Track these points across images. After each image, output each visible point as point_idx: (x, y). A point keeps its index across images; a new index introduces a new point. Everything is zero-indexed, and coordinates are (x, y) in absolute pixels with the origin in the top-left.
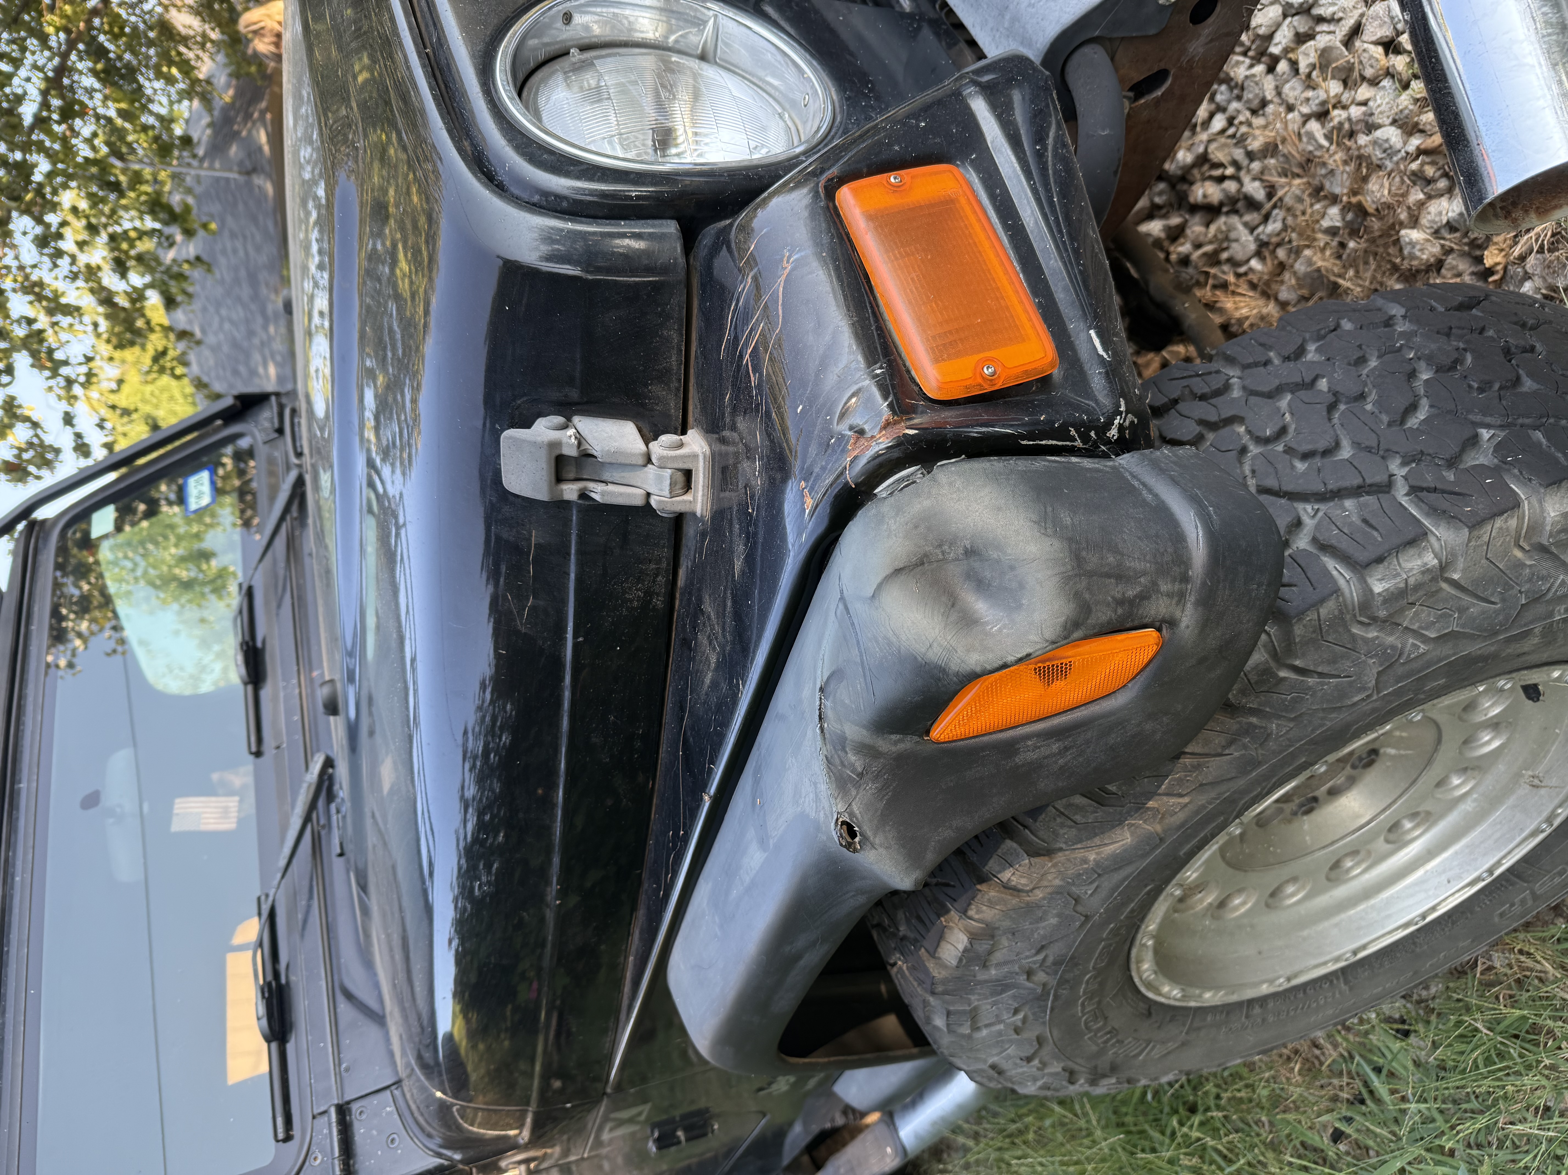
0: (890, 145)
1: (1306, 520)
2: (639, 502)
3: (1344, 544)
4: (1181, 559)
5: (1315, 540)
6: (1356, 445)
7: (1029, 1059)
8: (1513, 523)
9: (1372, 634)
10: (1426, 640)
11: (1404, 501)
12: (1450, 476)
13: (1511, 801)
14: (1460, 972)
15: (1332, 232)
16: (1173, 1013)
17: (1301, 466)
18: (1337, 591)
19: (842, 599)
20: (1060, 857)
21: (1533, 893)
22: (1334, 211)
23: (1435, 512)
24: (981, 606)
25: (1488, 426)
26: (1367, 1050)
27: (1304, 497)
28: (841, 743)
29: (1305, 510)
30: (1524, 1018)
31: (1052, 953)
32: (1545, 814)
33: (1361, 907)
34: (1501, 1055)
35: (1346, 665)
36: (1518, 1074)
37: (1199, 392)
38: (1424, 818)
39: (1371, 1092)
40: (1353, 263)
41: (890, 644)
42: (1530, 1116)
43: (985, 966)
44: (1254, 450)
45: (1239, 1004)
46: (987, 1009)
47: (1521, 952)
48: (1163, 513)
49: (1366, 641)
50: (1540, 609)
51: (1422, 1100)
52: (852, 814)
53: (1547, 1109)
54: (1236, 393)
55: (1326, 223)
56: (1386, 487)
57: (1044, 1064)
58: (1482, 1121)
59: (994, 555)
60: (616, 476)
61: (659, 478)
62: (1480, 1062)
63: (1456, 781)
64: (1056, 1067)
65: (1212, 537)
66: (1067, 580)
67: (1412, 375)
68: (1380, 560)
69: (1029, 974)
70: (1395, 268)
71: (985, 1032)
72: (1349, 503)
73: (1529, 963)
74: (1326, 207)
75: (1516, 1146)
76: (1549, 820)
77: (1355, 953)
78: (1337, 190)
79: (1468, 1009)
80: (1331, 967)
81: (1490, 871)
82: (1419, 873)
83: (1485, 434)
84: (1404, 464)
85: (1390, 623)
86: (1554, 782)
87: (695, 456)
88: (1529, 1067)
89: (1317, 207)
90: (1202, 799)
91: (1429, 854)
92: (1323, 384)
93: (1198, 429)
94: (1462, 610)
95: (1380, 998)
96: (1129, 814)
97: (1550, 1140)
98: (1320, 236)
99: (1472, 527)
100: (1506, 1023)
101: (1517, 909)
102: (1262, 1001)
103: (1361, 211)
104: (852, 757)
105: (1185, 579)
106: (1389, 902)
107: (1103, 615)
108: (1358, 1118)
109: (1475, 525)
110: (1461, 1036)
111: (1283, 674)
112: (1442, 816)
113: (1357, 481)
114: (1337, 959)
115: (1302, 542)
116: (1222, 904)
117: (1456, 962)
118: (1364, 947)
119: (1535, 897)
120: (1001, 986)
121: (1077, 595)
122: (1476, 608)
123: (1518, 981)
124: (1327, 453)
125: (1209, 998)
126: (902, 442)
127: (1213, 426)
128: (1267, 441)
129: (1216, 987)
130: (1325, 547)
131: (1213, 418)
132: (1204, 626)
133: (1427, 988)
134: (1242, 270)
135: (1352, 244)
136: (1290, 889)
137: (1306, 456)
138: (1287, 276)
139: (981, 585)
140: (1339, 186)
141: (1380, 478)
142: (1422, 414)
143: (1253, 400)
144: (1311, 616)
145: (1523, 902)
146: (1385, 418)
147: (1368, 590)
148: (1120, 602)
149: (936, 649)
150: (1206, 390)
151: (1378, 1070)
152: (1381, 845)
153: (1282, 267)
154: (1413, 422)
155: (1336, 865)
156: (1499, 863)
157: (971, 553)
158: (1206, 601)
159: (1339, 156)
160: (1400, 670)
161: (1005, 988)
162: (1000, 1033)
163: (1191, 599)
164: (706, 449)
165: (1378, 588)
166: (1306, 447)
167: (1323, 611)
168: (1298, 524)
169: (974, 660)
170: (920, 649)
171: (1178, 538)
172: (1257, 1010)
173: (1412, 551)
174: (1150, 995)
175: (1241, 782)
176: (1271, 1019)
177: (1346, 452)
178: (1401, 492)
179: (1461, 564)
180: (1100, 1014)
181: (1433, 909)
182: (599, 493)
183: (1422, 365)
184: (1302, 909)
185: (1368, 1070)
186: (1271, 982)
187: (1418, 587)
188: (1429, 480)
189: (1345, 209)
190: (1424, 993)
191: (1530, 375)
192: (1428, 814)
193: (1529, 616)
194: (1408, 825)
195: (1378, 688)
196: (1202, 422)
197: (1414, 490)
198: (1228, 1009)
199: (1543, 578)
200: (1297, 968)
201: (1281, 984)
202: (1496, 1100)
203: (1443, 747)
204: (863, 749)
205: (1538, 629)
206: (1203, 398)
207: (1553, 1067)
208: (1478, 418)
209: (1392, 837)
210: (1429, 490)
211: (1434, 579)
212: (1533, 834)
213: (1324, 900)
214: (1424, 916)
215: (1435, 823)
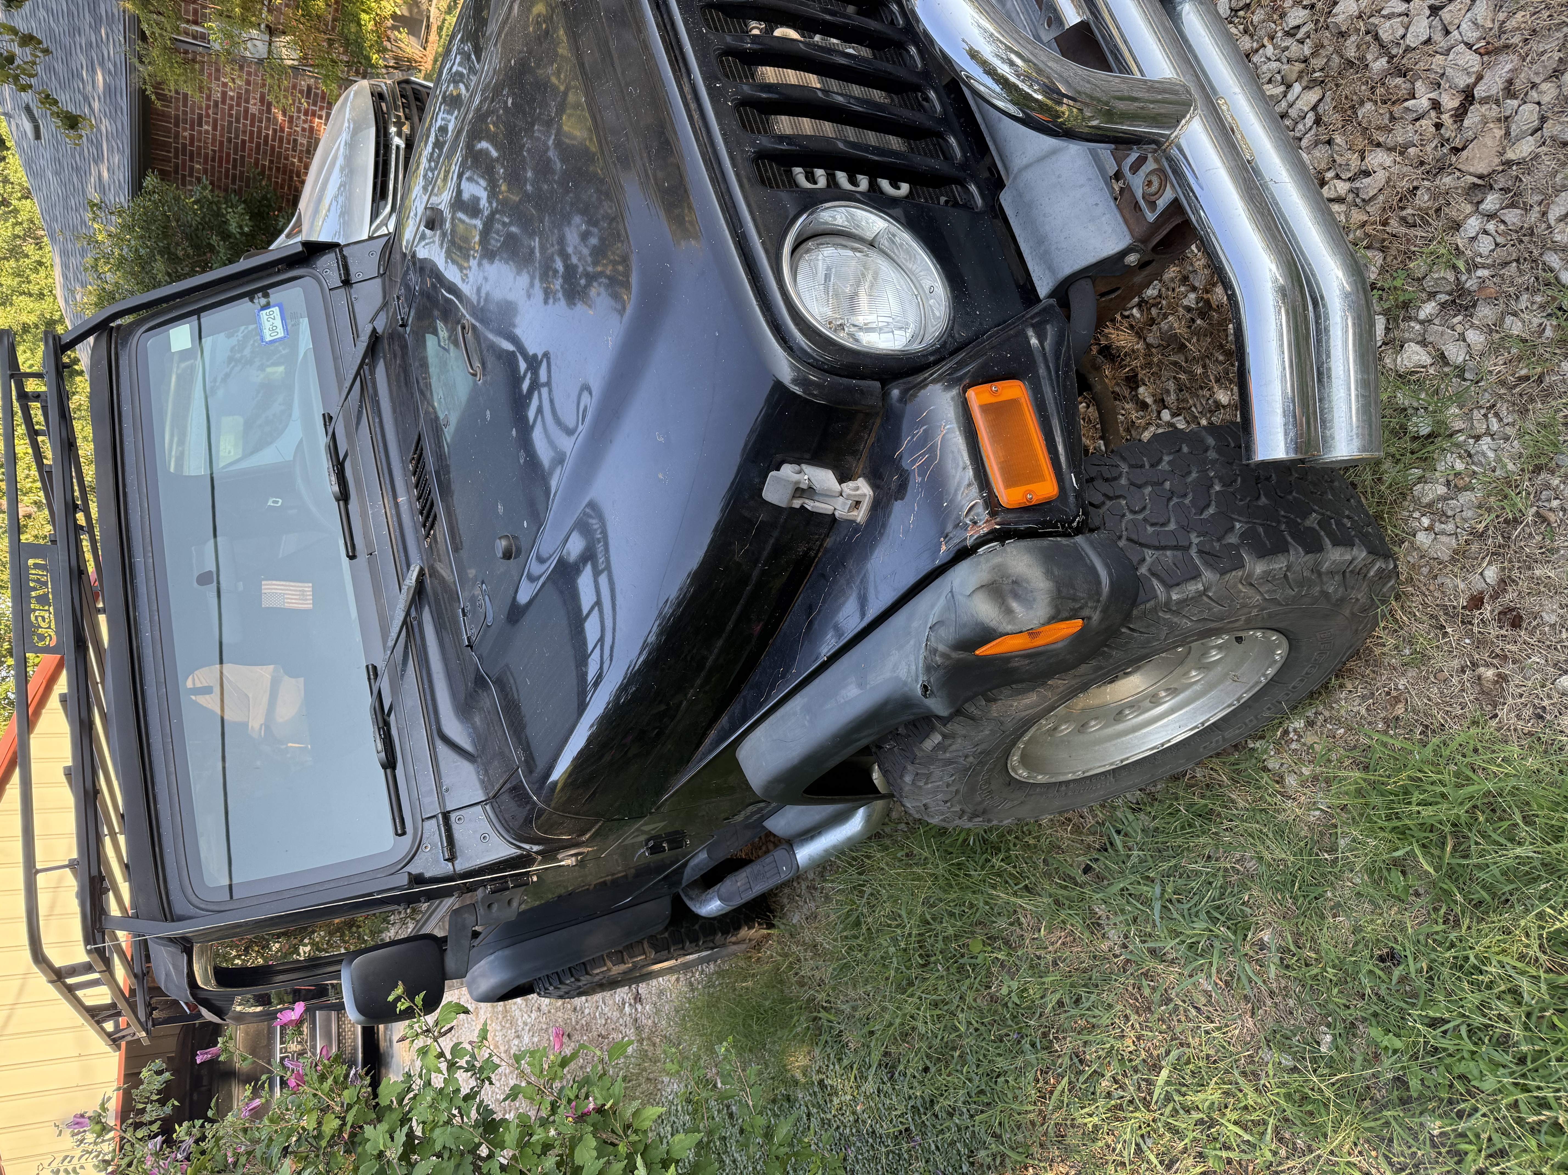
0: (993, 367)
1: (1148, 558)
2: (830, 513)
3: (1164, 575)
4: (1099, 593)
5: (1149, 570)
6: (1177, 523)
7: (946, 802)
8: (1240, 573)
9: (1167, 617)
10: (1192, 621)
11: (1194, 555)
12: (1217, 545)
13: (1221, 687)
14: (1176, 778)
15: (1188, 309)
16: (1021, 785)
17: (1150, 529)
18: (1156, 597)
19: (951, 592)
20: (999, 703)
21: (1223, 737)
22: (1192, 296)
23: (1207, 564)
24: (1015, 605)
25: (1240, 521)
26: (1113, 819)
27: (1148, 547)
28: (935, 651)
29: (1148, 553)
30: (1206, 805)
31: (980, 749)
32: (1236, 697)
33: (1131, 736)
34: (1190, 826)
35: (1153, 630)
36: (1198, 836)
37: (1106, 476)
38: (1173, 692)
39: (1111, 844)
40: (1197, 333)
41: (973, 616)
42: (1199, 860)
43: (945, 752)
44: (1129, 516)
45: (1055, 783)
46: (937, 772)
47: (1212, 769)
48: (1093, 569)
49: (1164, 619)
50: (1246, 610)
51: (1141, 849)
52: (929, 682)
53: (1209, 857)
54: (1123, 481)
55: (1185, 302)
56: (1187, 548)
57: (952, 806)
58: (1173, 862)
59: (1025, 585)
60: (821, 499)
61: (844, 504)
62: (1178, 828)
63: (1194, 673)
64: (957, 808)
65: (1111, 582)
66: (1053, 599)
67: (1211, 486)
68: (1178, 585)
69: (966, 757)
70: (1221, 346)
71: (930, 786)
72: (1169, 553)
73: (1215, 775)
74: (1188, 292)
75: (1188, 876)
76: (1238, 700)
77: (1122, 761)
78: (1197, 284)
79: (1177, 799)
80: (1108, 768)
81: (1203, 724)
82: (1166, 720)
83: (1238, 525)
84: (1198, 536)
85: (1177, 613)
86: (1244, 680)
87: (865, 495)
88: (1204, 833)
89: (1183, 289)
90: (1073, 682)
91: (1172, 711)
92: (1167, 485)
93: (1102, 498)
94: (1210, 609)
95: (1128, 789)
96: (1039, 686)
97: (1207, 874)
98: (1180, 309)
99: (1221, 574)
100: (1197, 807)
101: (1213, 745)
102: (1067, 783)
103: (1208, 302)
104: (938, 658)
105: (1098, 601)
106: (1145, 735)
107: (1065, 614)
108: (1102, 858)
109: (1223, 573)
110: (1171, 814)
111: (1123, 630)
112: (1183, 691)
113: (1175, 543)
114: (1112, 764)
115: (1143, 570)
116: (1055, 729)
117: (1175, 772)
118: (1127, 759)
119: (1224, 740)
120: (949, 762)
121: (1056, 606)
122: (1217, 608)
123: (1207, 785)
124: (1163, 525)
125: (1041, 778)
126: (993, 531)
127: (1110, 498)
128: (1135, 513)
129: (1044, 773)
130: (1154, 574)
131: (1111, 495)
132: (1102, 621)
133: (1155, 786)
134: (1126, 313)
135: (1199, 322)
136: (1093, 723)
137: (1152, 525)
138: (1155, 328)
139: (1016, 596)
140: (1199, 281)
141: (1186, 544)
142: (1211, 510)
143: (1132, 488)
144: (1143, 607)
145: (1217, 741)
146: (1194, 511)
147: (1169, 598)
148: (1072, 610)
149: (994, 622)
150: (1109, 476)
151: (1118, 832)
152: (1147, 703)
153: (1152, 321)
154: (1205, 515)
155: (1120, 712)
156: (1208, 720)
157: (1015, 582)
158: (1104, 611)
159: (1203, 262)
160: (1177, 633)
161: (953, 763)
162: (938, 787)
163: (1099, 609)
164: (871, 493)
165: (1174, 597)
166: (1154, 521)
167: (1148, 605)
168: (1144, 560)
169: (1009, 628)
170: (986, 621)
171: (1099, 582)
172: (1064, 788)
173: (1193, 582)
174: (1013, 774)
175: (1093, 676)
176: (1070, 794)
177: (1172, 526)
178: (1193, 552)
179: (1214, 589)
180: (988, 782)
181: (1169, 741)
182: (810, 505)
183: (1216, 481)
184: (1097, 735)
185: (1113, 831)
186: (1074, 773)
187: (1192, 598)
188: (1207, 548)
189: (1199, 300)
190: (1153, 789)
191: (1266, 496)
192: (1176, 689)
193: (1240, 612)
194: (1163, 694)
195: (1165, 640)
196: (1105, 495)
197: (1200, 552)
198: (1048, 786)
199: (1249, 598)
200: (1089, 767)
201: (1080, 774)
202: (1183, 851)
203: (1190, 656)
204: (944, 655)
205: (1243, 618)
206: (1107, 480)
207: (1216, 834)
208: (1236, 517)
209: (1153, 700)
210: (1206, 553)
211: (1200, 596)
212: (1229, 706)
213: (1110, 731)
214: (1163, 745)
215: (1179, 694)
